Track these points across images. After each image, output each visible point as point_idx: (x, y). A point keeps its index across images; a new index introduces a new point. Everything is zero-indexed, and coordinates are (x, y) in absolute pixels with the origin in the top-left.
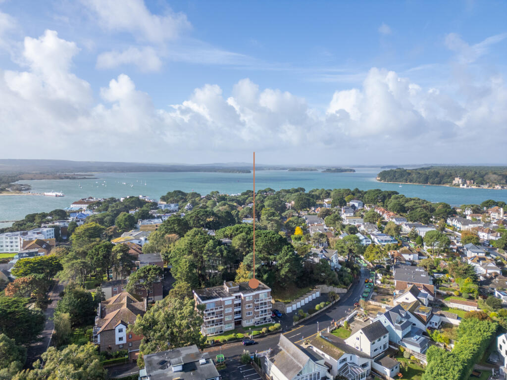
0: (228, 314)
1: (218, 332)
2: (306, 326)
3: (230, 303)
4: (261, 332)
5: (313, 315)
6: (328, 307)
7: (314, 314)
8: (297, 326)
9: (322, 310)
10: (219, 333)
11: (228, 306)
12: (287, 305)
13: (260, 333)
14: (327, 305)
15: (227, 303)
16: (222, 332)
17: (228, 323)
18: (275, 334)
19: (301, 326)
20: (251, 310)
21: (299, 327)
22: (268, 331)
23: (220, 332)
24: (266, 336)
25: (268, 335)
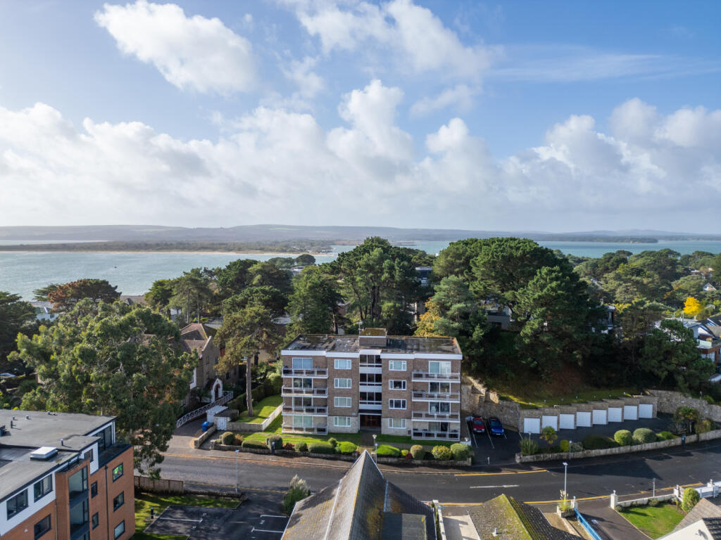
0: (343, 393)
1: (312, 430)
2: (553, 474)
3: (348, 366)
4: (404, 452)
5: (594, 452)
6: (661, 444)
7: (603, 452)
8: (526, 465)
9: (635, 448)
10: (316, 432)
11: (343, 374)
12: (525, 412)
13: (400, 455)
14: (658, 439)
15: (338, 365)
16: (324, 430)
17: (343, 414)
18: (446, 467)
19: (536, 470)
20: (401, 397)
21: (531, 469)
22: (428, 456)
23: (319, 430)
24: (418, 466)
25: (423, 465)
